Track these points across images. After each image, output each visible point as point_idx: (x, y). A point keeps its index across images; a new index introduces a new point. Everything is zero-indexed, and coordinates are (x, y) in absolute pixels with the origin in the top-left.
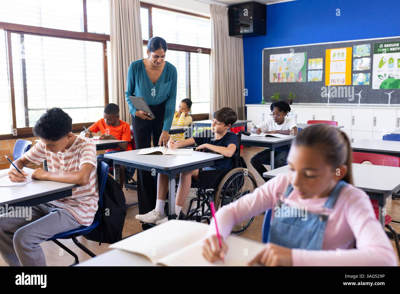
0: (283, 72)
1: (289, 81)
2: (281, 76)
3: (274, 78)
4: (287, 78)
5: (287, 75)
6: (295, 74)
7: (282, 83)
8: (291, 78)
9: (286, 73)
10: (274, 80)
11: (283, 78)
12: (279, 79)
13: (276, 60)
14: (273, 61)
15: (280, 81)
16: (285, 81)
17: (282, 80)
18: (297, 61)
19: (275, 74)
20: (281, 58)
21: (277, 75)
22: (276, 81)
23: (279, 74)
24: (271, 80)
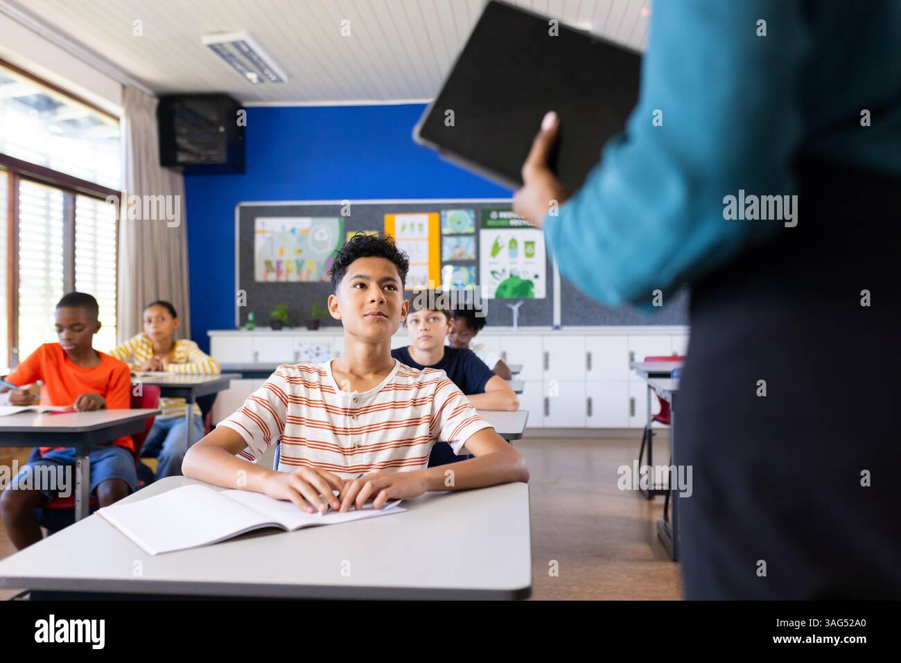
0: (289, 258)
1: (304, 279)
2: (283, 267)
3: (267, 271)
4: (299, 273)
5: (300, 265)
6: (318, 264)
7: (288, 285)
8: (309, 272)
9: (297, 261)
10: (266, 276)
11: (288, 271)
12: (279, 273)
13: (272, 232)
14: (263, 232)
15: (283, 279)
16: (293, 278)
17: (287, 276)
18: (322, 234)
19: (268, 263)
20: (283, 228)
21: (274, 265)
22: (272, 277)
23: (279, 263)
24: (260, 275)
